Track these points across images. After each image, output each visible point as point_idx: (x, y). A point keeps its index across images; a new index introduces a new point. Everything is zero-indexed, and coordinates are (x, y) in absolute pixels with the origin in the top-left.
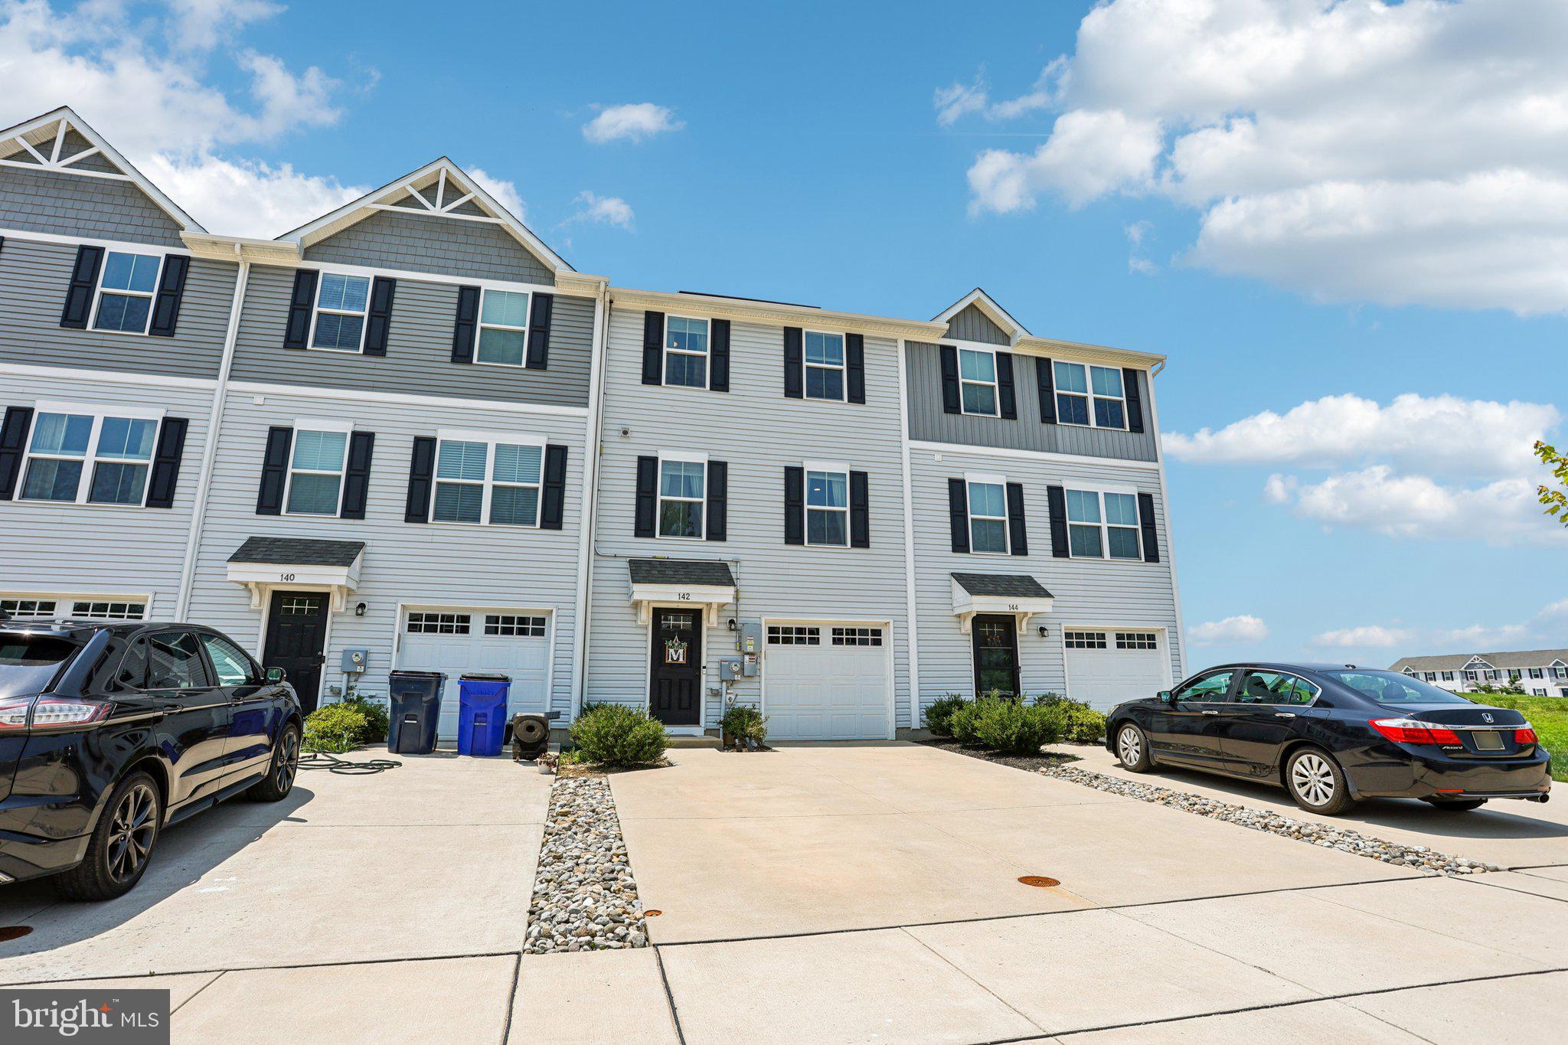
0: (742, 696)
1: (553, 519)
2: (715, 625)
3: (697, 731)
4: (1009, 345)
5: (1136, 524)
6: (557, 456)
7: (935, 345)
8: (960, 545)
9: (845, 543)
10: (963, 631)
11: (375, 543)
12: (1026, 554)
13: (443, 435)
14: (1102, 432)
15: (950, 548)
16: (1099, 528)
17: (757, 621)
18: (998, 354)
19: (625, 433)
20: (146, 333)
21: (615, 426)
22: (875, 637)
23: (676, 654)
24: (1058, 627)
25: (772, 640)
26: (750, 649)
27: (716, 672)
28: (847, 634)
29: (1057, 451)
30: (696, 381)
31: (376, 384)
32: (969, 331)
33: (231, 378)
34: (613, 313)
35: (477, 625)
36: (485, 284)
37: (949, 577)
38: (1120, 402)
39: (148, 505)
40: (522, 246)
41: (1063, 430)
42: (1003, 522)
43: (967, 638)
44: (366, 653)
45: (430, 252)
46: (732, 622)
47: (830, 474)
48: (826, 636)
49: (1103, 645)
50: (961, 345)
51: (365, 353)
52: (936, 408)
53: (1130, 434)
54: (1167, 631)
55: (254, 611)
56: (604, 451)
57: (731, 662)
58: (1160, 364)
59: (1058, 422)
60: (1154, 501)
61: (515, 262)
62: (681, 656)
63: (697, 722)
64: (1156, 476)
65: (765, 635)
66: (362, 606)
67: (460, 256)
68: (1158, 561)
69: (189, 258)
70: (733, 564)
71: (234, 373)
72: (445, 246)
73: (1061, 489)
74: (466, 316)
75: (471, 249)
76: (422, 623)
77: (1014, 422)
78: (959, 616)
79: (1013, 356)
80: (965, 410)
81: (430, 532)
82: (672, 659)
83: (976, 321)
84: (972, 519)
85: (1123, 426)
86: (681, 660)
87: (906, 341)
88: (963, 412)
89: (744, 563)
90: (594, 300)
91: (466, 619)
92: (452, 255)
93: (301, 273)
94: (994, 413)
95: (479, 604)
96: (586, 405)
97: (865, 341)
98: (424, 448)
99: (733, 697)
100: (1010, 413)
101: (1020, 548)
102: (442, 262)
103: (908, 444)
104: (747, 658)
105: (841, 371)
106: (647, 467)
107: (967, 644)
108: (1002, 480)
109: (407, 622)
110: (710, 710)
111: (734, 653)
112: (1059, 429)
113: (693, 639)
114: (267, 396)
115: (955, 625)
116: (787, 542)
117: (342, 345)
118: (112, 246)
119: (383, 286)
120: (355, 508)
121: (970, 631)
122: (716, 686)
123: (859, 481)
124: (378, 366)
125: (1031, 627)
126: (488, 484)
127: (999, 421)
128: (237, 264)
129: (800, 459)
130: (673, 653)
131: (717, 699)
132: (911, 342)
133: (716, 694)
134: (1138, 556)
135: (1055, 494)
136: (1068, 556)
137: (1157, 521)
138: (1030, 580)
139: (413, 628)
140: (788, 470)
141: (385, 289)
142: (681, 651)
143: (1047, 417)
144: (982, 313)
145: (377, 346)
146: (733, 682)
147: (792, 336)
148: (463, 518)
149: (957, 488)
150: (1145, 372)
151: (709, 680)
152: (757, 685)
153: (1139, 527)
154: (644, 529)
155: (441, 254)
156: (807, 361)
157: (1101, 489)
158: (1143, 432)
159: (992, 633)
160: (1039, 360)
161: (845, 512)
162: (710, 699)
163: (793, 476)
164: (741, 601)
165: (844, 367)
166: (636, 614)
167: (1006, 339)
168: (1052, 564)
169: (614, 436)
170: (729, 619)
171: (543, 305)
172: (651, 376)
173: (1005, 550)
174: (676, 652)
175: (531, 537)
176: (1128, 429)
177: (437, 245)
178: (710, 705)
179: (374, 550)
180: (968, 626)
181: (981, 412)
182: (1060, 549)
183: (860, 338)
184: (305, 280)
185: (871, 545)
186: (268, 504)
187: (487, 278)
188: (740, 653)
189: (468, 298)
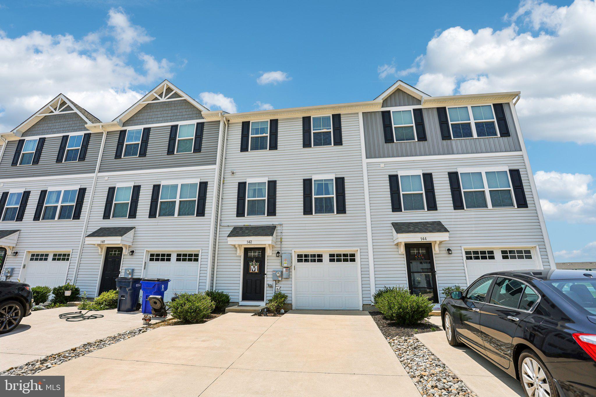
0: (283, 288)
1: (201, 213)
2: (271, 254)
3: (262, 304)
4: (421, 104)
5: (510, 187)
6: (204, 186)
7: (378, 112)
8: (396, 207)
9: (333, 212)
10: (400, 253)
11: (139, 227)
12: (436, 209)
13: (163, 183)
14: (482, 140)
15: (391, 210)
16: (484, 192)
17: (290, 252)
18: (414, 110)
19: (233, 173)
20: (77, 161)
21: (229, 171)
22: (350, 258)
23: (254, 268)
24: (459, 248)
25: (299, 261)
26: (285, 265)
27: (271, 276)
28: (337, 257)
29: (453, 153)
30: (263, 147)
31: (142, 167)
32: (398, 101)
33: (99, 172)
34: (229, 125)
35: (174, 257)
36: (180, 123)
37: (391, 225)
38: (493, 122)
39: (73, 219)
40: (194, 106)
41: (456, 142)
42: (422, 194)
43: (403, 256)
44: (133, 270)
45: (162, 115)
46: (278, 253)
47: (325, 180)
48: (326, 258)
49: (492, 258)
50: (392, 109)
51: (139, 156)
52: (380, 142)
53: (501, 138)
54: (537, 247)
55: (99, 255)
56: (225, 182)
57: (277, 271)
58: (517, 97)
59: (452, 138)
60: (521, 173)
61: (191, 113)
62: (256, 269)
63: (262, 299)
64: (522, 159)
65: (295, 258)
66: (133, 252)
67: (172, 115)
68: (527, 207)
69: (90, 134)
70: (279, 226)
71: (100, 170)
72: (167, 112)
73: (456, 173)
74: (173, 136)
75: (176, 111)
76: (155, 257)
77: (426, 142)
78: (397, 245)
79: (423, 110)
80: (397, 140)
81: (157, 221)
82: (252, 270)
83: (402, 97)
84: (403, 194)
85: (496, 135)
86: (256, 271)
87: (363, 113)
88: (395, 141)
89: (283, 225)
90: (219, 121)
91: (169, 255)
92: (170, 115)
93: (121, 131)
94: (414, 139)
95: (174, 249)
96: (215, 164)
97: (341, 116)
98: (156, 188)
99: (279, 288)
100: (422, 137)
101: (432, 206)
102: (166, 118)
103: (365, 161)
104: (284, 269)
105: (330, 132)
106: (242, 186)
107: (403, 259)
108: (420, 172)
109: (149, 257)
110: (268, 294)
111: (280, 267)
112: (453, 142)
113: (261, 260)
114: (109, 177)
115: (396, 250)
116: (304, 214)
117: (133, 155)
118: (71, 134)
119: (146, 131)
120: (133, 215)
121: (404, 253)
122: (271, 283)
123: (340, 182)
124: (143, 160)
125: (442, 249)
126: (178, 200)
127: (417, 143)
128: (103, 133)
129: (310, 175)
130: (253, 268)
131: (271, 289)
132: (366, 113)
133: (271, 286)
134: (512, 205)
135: (453, 177)
136: (463, 209)
137: (524, 184)
138: (439, 223)
139: (151, 260)
140: (305, 180)
141: (147, 131)
142: (256, 267)
143: (446, 136)
144: (404, 92)
145: (143, 154)
146: (279, 281)
147: (306, 121)
148: (169, 215)
149: (393, 180)
150: (509, 103)
151: (268, 280)
152: (290, 282)
153: (511, 188)
154: (240, 213)
155: (166, 115)
156: (313, 130)
157: (483, 170)
158: (509, 136)
159: (419, 253)
160: (438, 109)
161: (333, 197)
162: (268, 289)
163: (307, 183)
164: (283, 243)
165: (332, 130)
166: (236, 251)
167: (419, 102)
168: (453, 214)
169: (228, 175)
170: (277, 252)
171: (200, 127)
172: (244, 148)
173: (423, 209)
174: (254, 267)
175: (193, 220)
176: (499, 135)
177: (165, 112)
178: (268, 292)
179: (139, 230)
180: (402, 250)
181: (406, 140)
182: (458, 205)
183: (339, 116)
184: (123, 133)
185: (347, 212)
186: (106, 216)
187: (181, 121)
188: (282, 267)
189: (174, 129)
